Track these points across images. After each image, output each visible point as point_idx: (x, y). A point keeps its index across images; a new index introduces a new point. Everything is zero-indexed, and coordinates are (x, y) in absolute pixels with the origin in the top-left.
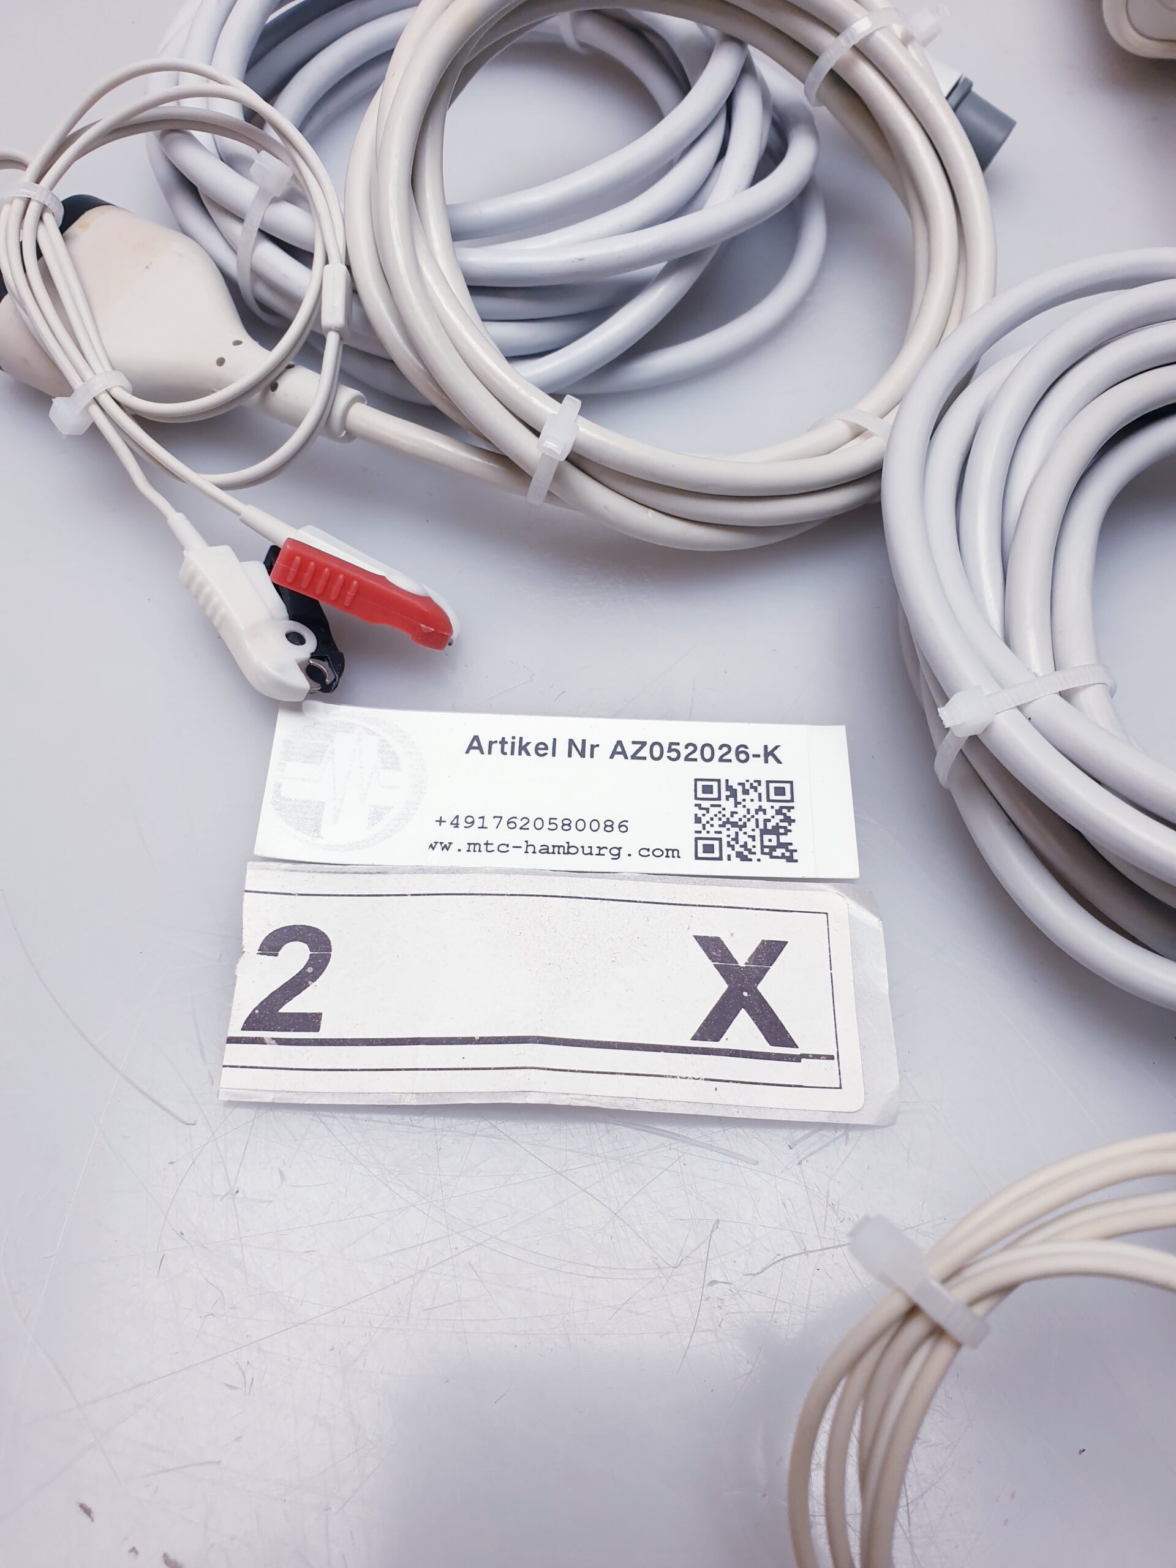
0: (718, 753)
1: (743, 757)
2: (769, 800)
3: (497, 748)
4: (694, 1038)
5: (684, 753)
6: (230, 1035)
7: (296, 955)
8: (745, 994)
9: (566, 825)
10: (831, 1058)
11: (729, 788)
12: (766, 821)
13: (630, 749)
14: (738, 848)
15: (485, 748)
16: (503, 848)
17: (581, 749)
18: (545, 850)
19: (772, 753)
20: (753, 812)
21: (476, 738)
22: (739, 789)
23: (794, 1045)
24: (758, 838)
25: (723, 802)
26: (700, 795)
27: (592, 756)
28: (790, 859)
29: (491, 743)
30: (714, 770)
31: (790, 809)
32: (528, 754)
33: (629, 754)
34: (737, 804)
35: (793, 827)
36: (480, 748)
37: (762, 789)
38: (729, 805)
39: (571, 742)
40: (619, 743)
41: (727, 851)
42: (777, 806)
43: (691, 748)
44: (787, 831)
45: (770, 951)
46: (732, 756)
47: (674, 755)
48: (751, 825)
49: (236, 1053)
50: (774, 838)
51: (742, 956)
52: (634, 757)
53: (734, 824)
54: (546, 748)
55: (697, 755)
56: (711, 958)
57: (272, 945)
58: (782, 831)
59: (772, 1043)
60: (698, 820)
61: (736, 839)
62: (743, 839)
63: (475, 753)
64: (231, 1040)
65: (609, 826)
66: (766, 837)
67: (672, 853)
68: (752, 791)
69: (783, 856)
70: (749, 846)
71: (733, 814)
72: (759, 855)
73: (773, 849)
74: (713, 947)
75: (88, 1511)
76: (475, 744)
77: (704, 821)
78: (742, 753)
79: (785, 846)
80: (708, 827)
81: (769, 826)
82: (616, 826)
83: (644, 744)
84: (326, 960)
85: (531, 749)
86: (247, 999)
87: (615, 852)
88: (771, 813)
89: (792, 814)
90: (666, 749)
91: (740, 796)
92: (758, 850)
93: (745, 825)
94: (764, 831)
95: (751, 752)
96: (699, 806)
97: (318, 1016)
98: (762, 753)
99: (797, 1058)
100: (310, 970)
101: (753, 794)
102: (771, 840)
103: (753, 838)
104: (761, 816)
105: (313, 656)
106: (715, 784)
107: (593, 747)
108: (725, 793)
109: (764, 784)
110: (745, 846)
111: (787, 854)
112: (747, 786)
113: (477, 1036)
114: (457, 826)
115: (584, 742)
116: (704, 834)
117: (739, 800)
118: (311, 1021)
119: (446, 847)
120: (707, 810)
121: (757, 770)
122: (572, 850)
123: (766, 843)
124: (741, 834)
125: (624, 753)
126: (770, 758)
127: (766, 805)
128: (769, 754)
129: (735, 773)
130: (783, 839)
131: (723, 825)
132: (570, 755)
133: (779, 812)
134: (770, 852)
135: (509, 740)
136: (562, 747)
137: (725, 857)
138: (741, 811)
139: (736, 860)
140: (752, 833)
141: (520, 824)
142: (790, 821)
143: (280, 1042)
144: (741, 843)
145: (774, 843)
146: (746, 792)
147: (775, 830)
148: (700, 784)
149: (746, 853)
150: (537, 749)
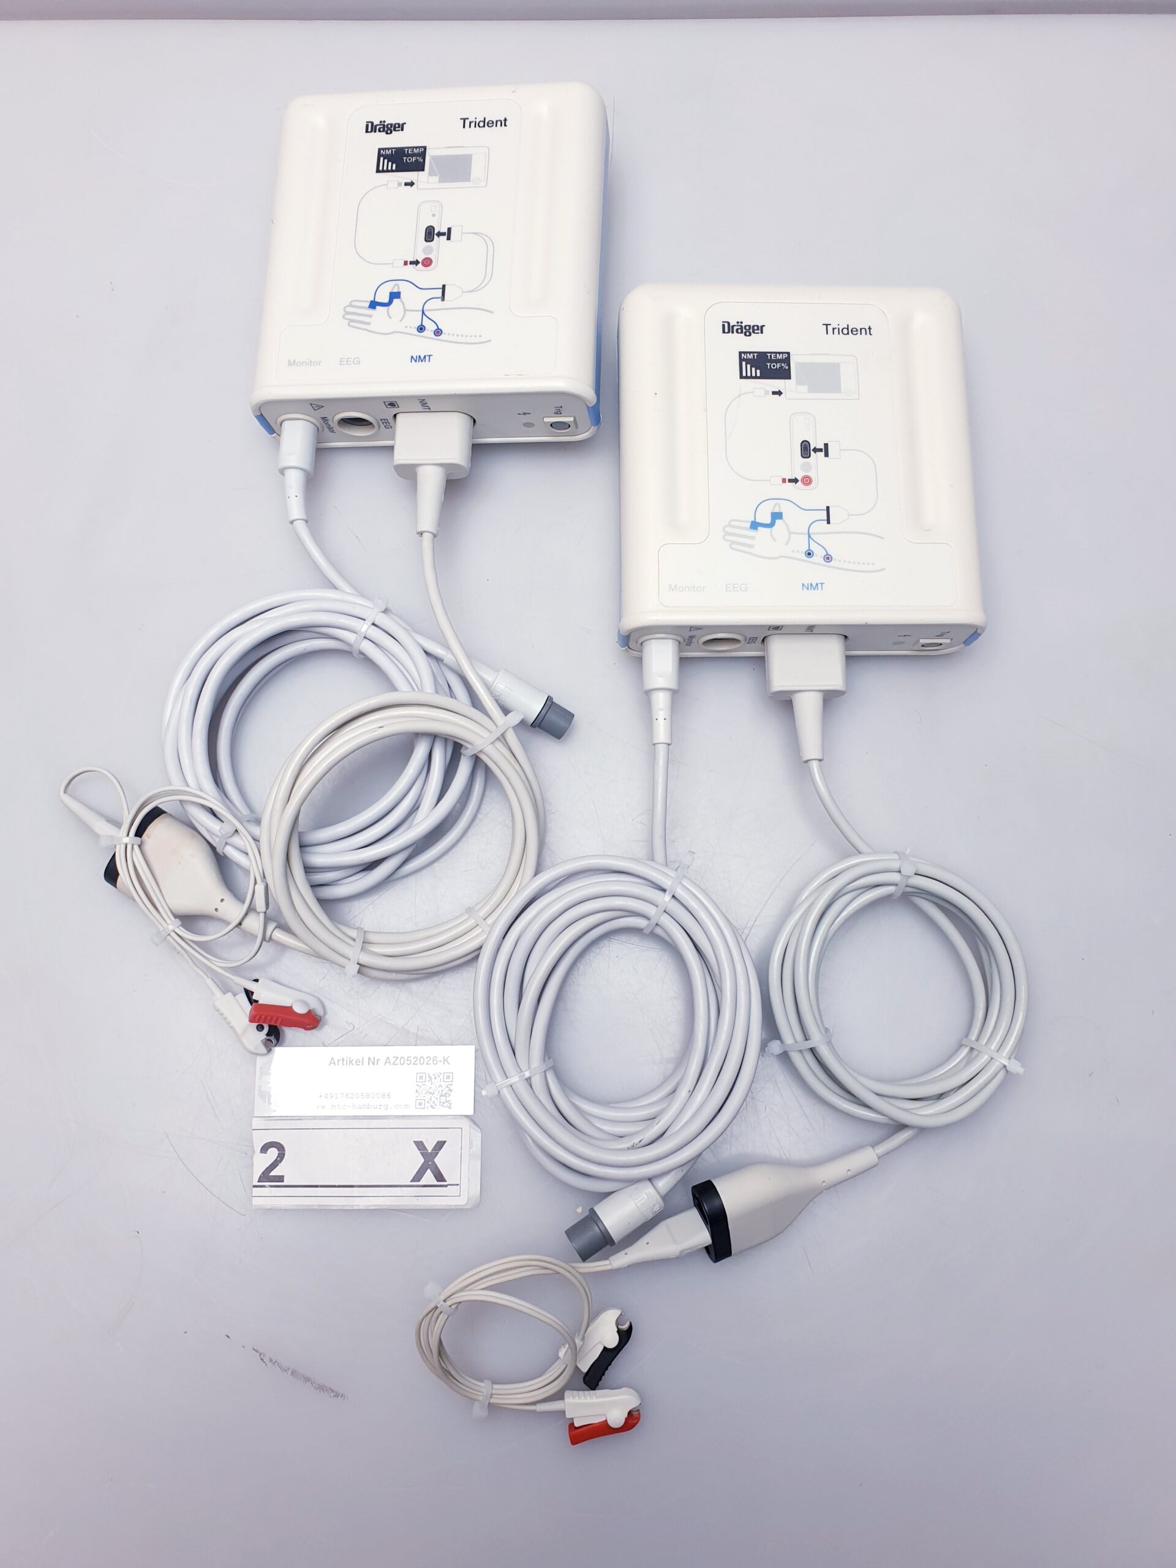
0: (426, 1061)
1: (435, 1062)
2: (444, 1081)
3: (341, 1062)
4: (411, 1181)
5: (413, 1061)
6: (254, 1184)
7: (273, 1153)
8: (430, 1163)
9: (368, 1096)
10: (458, 1185)
11: (429, 1076)
12: (442, 1091)
13: (392, 1060)
14: (431, 1103)
15: (336, 1063)
16: (344, 1107)
17: (373, 1061)
18: (360, 1108)
19: (446, 1060)
20: (437, 1087)
21: (332, 1059)
22: (433, 1077)
23: (445, 1181)
24: (439, 1099)
25: (427, 1083)
26: (418, 1080)
27: (377, 1064)
28: (450, 1108)
29: (338, 1061)
30: (424, 1068)
31: (451, 1085)
32: (353, 1064)
33: (392, 1063)
34: (432, 1083)
35: (451, 1093)
36: (334, 1063)
37: (442, 1077)
38: (428, 1084)
39: (369, 1058)
40: (388, 1058)
41: (427, 1104)
42: (447, 1084)
43: (416, 1059)
44: (450, 1095)
45: (440, 1145)
46: (431, 1062)
47: (409, 1062)
48: (436, 1093)
49: (256, 1191)
50: (444, 1098)
51: (430, 1148)
52: (393, 1064)
53: (430, 1093)
54: (360, 1062)
55: (418, 1062)
56: (419, 1150)
57: (265, 1149)
58: (448, 1095)
59: (438, 1181)
60: (417, 1092)
61: (431, 1100)
62: (433, 1099)
63: (332, 1065)
64: (255, 1186)
65: (383, 1096)
66: (442, 1098)
67: (406, 1106)
68: (438, 1077)
69: (447, 1106)
70: (435, 1102)
71: (430, 1088)
72: (438, 1106)
73: (444, 1103)
74: (420, 1145)
75: (228, 1337)
76: (332, 1062)
77: (419, 1092)
78: (435, 1061)
79: (448, 1102)
80: (421, 1094)
81: (443, 1094)
82: (386, 1095)
83: (397, 1058)
84: (284, 1154)
85: (354, 1062)
86: (259, 1170)
87: (386, 1107)
88: (444, 1087)
89: (451, 1088)
90: (406, 1059)
91: (433, 1080)
92: (438, 1104)
93: (434, 1093)
94: (441, 1096)
95: (438, 1059)
96: (417, 1085)
97: (283, 1176)
98: (442, 1060)
99: (446, 1186)
100: (279, 1159)
101: (438, 1079)
102: (443, 1099)
103: (437, 1098)
104: (440, 1089)
105: (268, 1035)
106: (424, 1075)
107: (378, 1060)
108: (428, 1079)
109: (442, 1074)
110: (434, 1102)
111: (449, 1105)
112: (436, 1075)
113: (337, 1184)
114: (327, 1098)
115: (374, 1058)
116: (419, 1098)
117: (433, 1081)
118: (281, 1178)
119: (323, 1108)
120: (421, 1087)
121: (441, 1068)
122: (370, 1107)
123: (442, 1101)
124: (432, 1097)
125: (389, 1062)
126: (446, 1062)
127: (442, 1083)
128: (445, 1060)
129: (431, 1069)
130: (448, 1099)
131: (426, 1093)
132: (369, 1064)
133: (447, 1087)
134: (442, 1104)
135: (345, 1059)
136: (366, 1061)
137: (426, 1107)
138: (433, 1086)
139: (430, 1108)
140: (436, 1097)
141: (350, 1096)
142: (451, 1090)
143: (271, 1186)
144: (432, 1101)
145: (444, 1101)
146: (435, 1078)
147: (445, 1095)
148: (419, 1075)
149: (434, 1105)
150: (356, 1062)
